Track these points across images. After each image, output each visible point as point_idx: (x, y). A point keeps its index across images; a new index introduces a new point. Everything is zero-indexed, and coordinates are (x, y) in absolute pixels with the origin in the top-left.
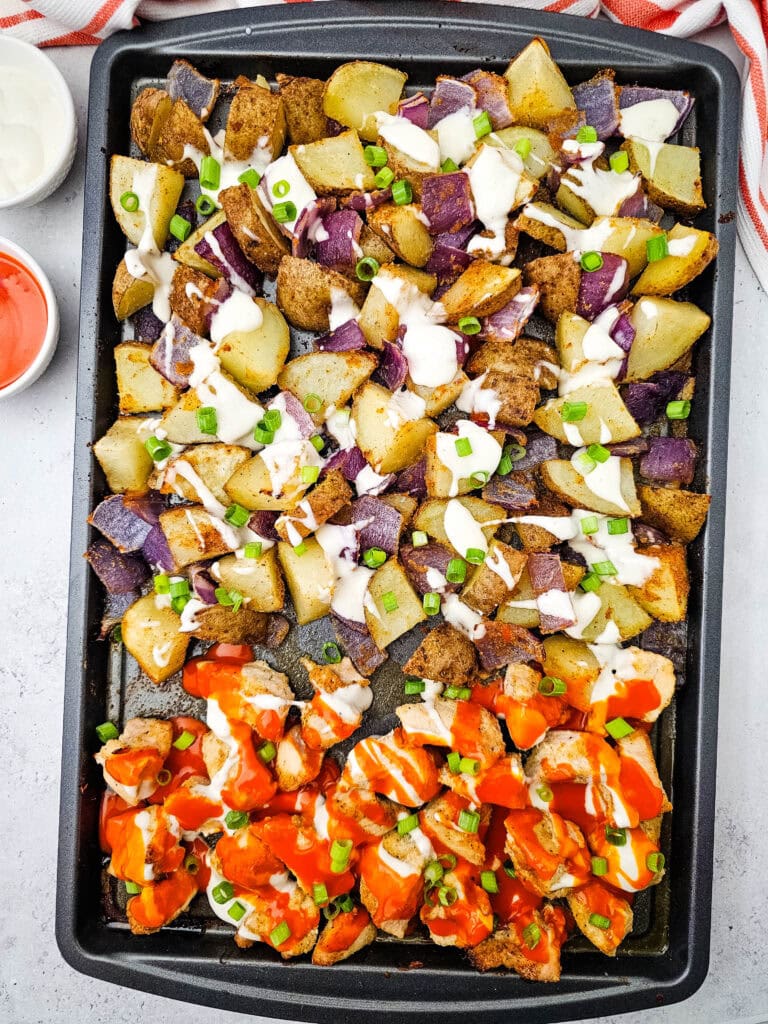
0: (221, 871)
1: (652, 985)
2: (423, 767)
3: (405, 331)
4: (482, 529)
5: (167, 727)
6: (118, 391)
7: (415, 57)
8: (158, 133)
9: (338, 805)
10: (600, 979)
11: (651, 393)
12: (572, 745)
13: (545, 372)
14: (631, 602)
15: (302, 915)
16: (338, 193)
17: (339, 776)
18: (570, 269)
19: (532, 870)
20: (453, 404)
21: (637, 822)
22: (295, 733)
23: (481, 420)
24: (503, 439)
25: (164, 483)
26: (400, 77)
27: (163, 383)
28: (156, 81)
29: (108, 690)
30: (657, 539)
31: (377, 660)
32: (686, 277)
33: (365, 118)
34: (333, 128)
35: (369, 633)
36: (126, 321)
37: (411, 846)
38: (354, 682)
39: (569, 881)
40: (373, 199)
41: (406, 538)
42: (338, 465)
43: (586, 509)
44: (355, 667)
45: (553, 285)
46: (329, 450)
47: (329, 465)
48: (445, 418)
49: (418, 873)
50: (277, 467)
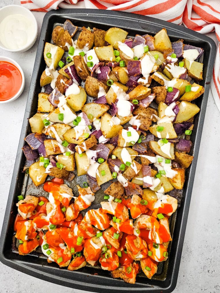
0: (46, 241)
1: (160, 289)
2: (106, 219)
3: (118, 100)
4: (131, 157)
5: (37, 199)
6: (38, 105)
7: (131, 28)
8: (59, 38)
9: (81, 227)
10: (146, 285)
11: (182, 127)
12: (147, 219)
13: (154, 117)
14: (168, 183)
15: (67, 256)
16: (105, 61)
17: (82, 219)
18: (164, 91)
19: (132, 252)
20: (128, 122)
21: (162, 243)
22: (72, 205)
23: (135, 127)
24: (140, 134)
25: (47, 132)
26: (126, 33)
27: (50, 105)
28: (61, 24)
29: (23, 186)
30: (178, 166)
31: (98, 188)
32: (195, 97)
33: (115, 42)
34: (106, 44)
35: (96, 181)
36: (43, 87)
37: (99, 241)
38: (90, 194)
39: (141, 256)
40: (114, 64)
41: (110, 156)
42: (94, 134)
43: (160, 155)
44: (91, 190)
45: (159, 94)
46: (93, 130)
47: (92, 133)
48: (125, 126)
49: (100, 248)
50: (78, 132)
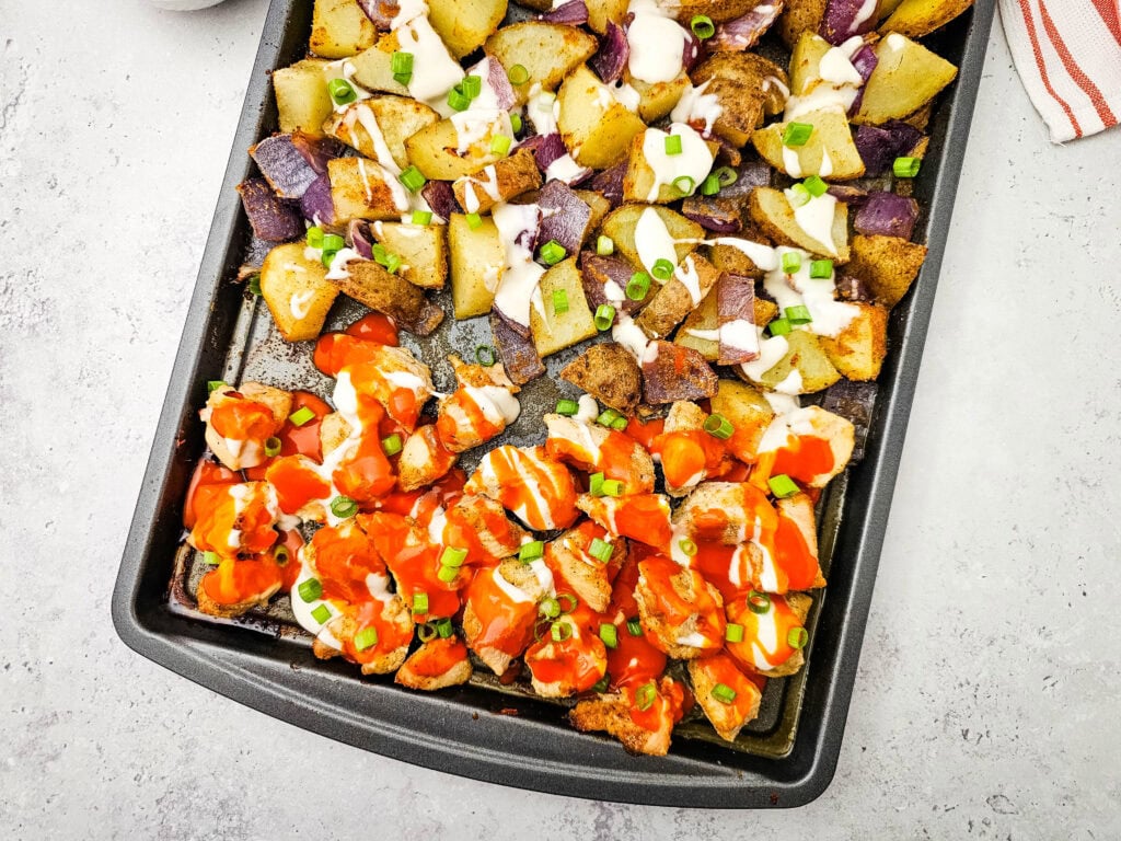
0: (314, 562)
1: (768, 783)
2: (561, 484)
3: (633, 18)
4: (676, 246)
5: (288, 397)
6: (312, 21)
10: (711, 766)
11: (882, 141)
12: (729, 492)
13: (774, 88)
14: (820, 354)
15: (394, 628)
19: (660, 614)
21: (784, 590)
22: (427, 427)
23: (697, 125)
24: (717, 151)
25: (340, 128)
27: (362, 22)
29: (230, 349)
30: (860, 294)
31: (533, 369)
35: (531, 338)
37: (531, 576)
38: (504, 386)
39: (698, 641)
41: (590, 242)
42: (533, 146)
43: (791, 244)
44: (508, 374)
46: (526, 134)
47: (522, 146)
49: (534, 601)
50: (467, 129)
